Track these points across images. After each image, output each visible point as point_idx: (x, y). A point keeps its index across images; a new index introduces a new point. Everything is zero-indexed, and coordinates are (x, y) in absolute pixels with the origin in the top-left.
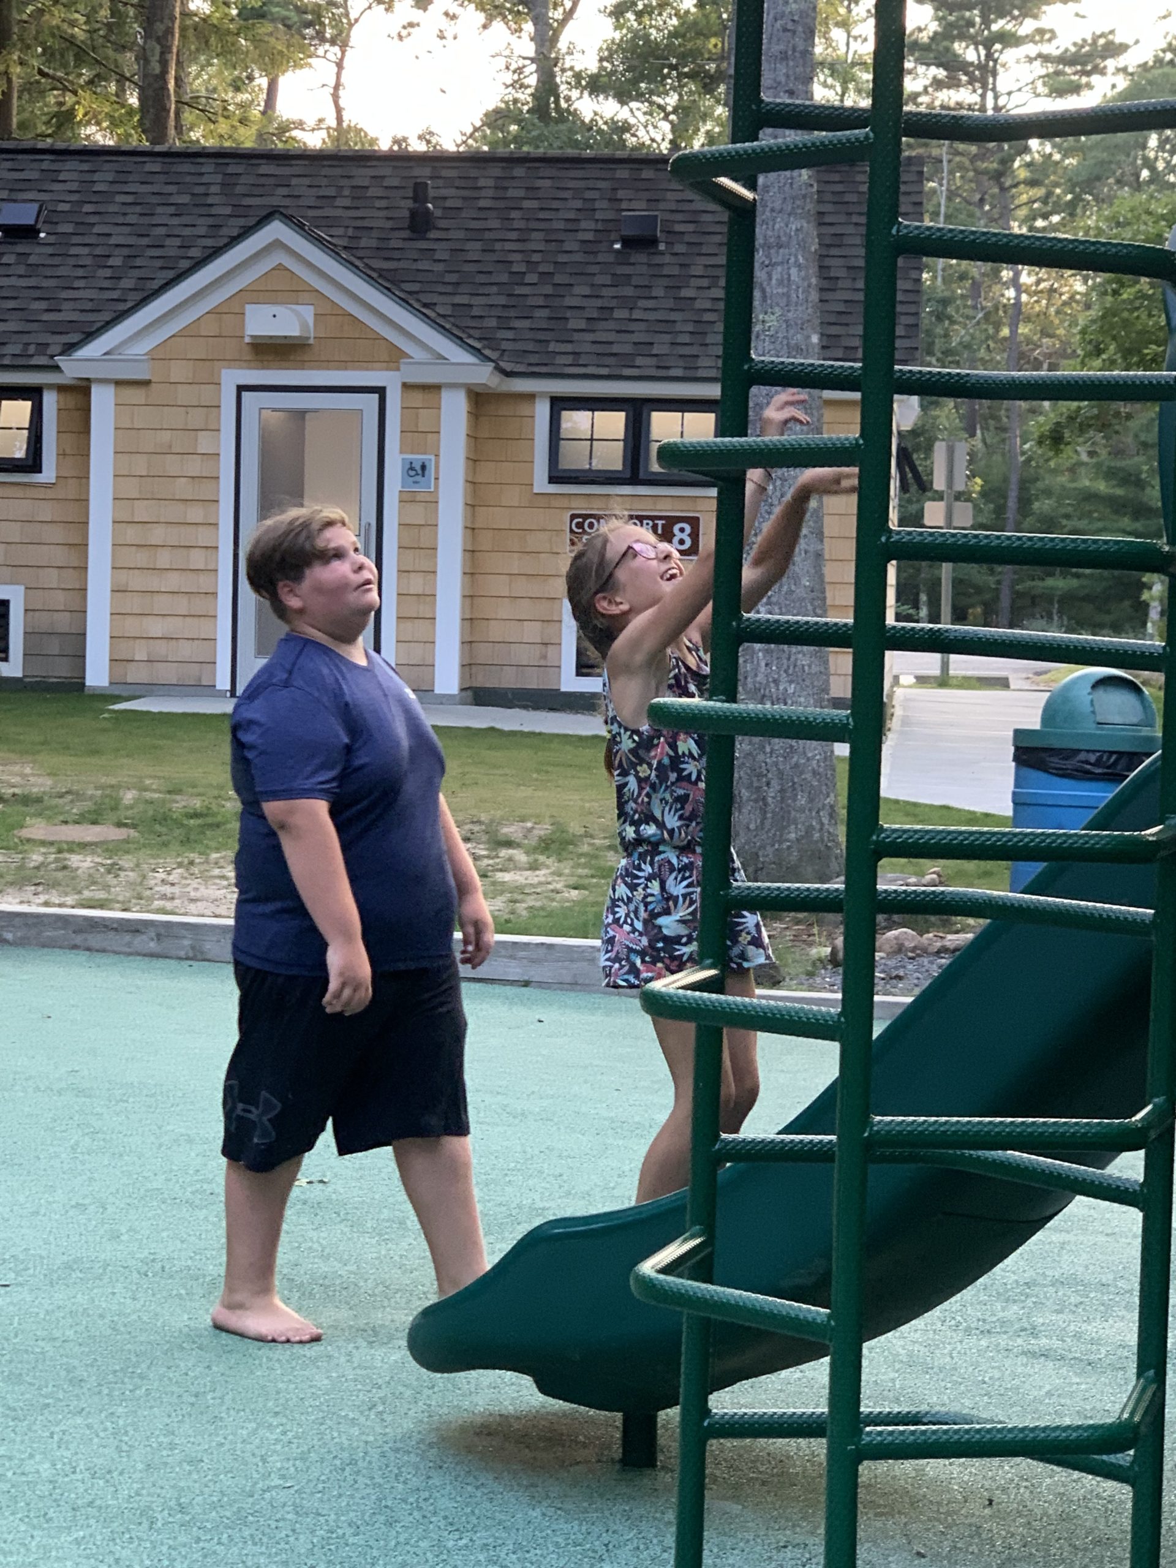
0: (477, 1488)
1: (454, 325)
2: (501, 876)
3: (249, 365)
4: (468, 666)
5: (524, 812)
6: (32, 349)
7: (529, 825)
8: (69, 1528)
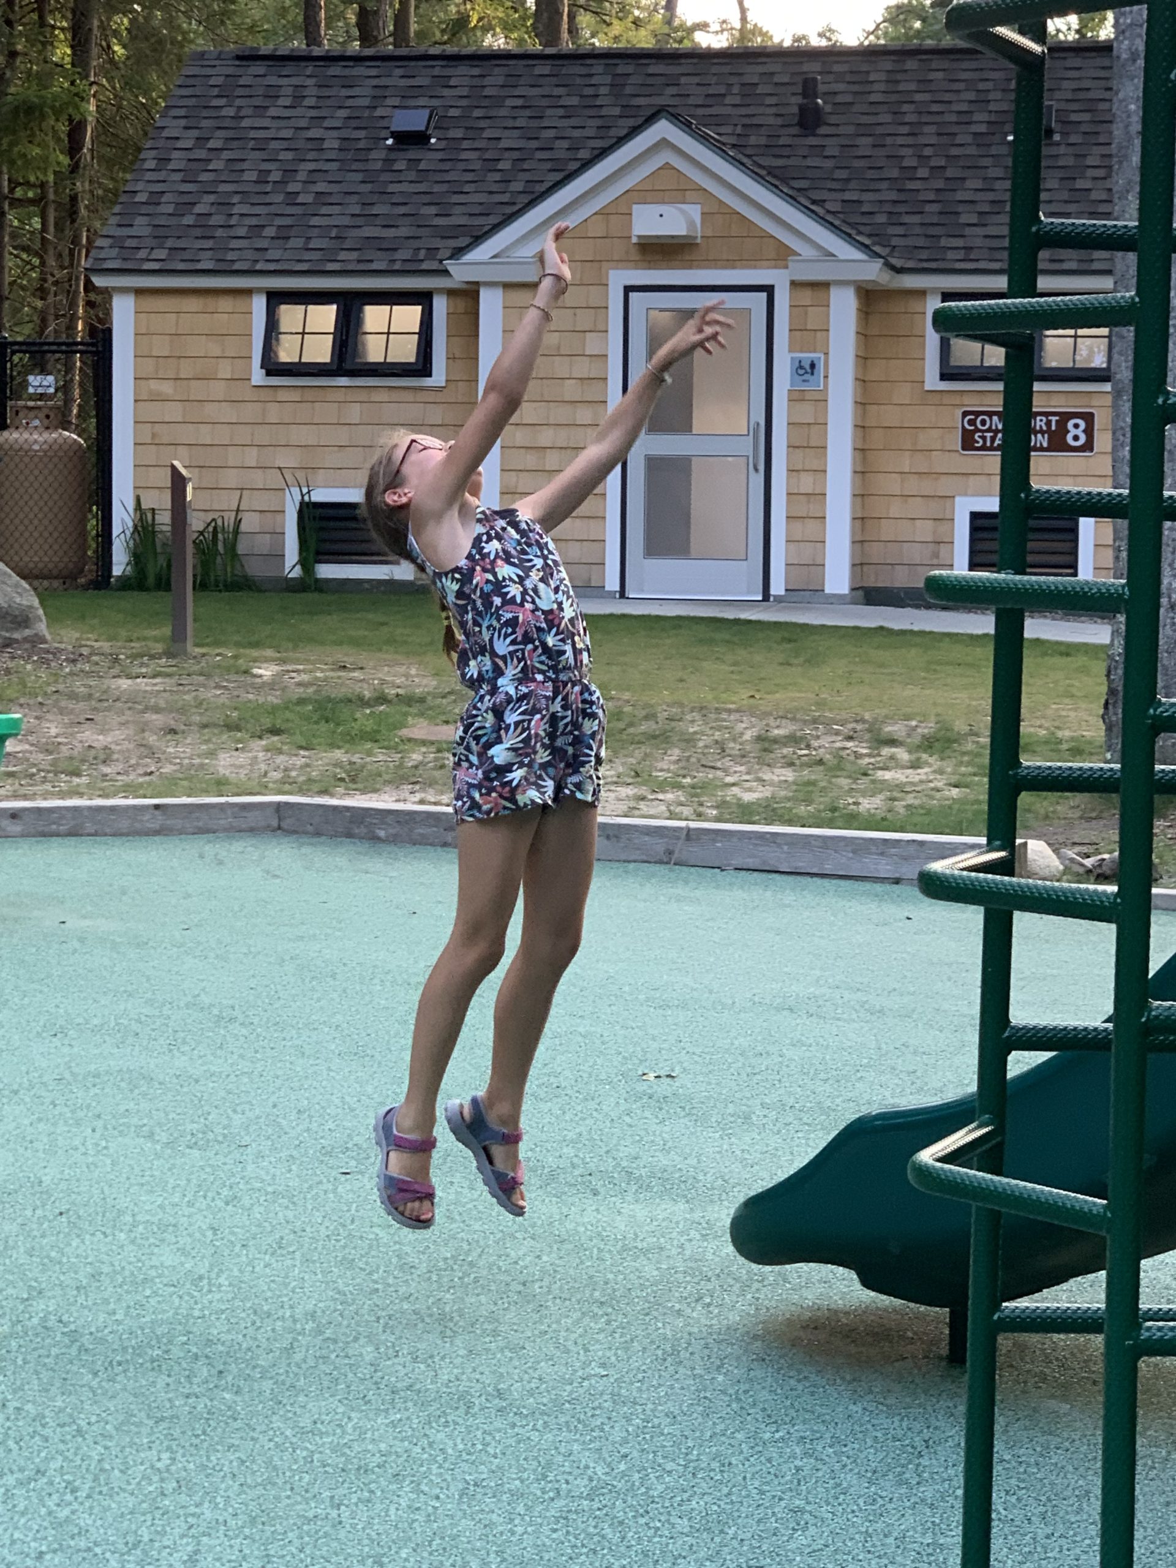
0: (799, 1381)
1: (844, 221)
2: (880, 774)
3: (637, 265)
4: (858, 566)
5: (909, 710)
6: (422, 254)
7: (914, 723)
8: (387, 1411)
